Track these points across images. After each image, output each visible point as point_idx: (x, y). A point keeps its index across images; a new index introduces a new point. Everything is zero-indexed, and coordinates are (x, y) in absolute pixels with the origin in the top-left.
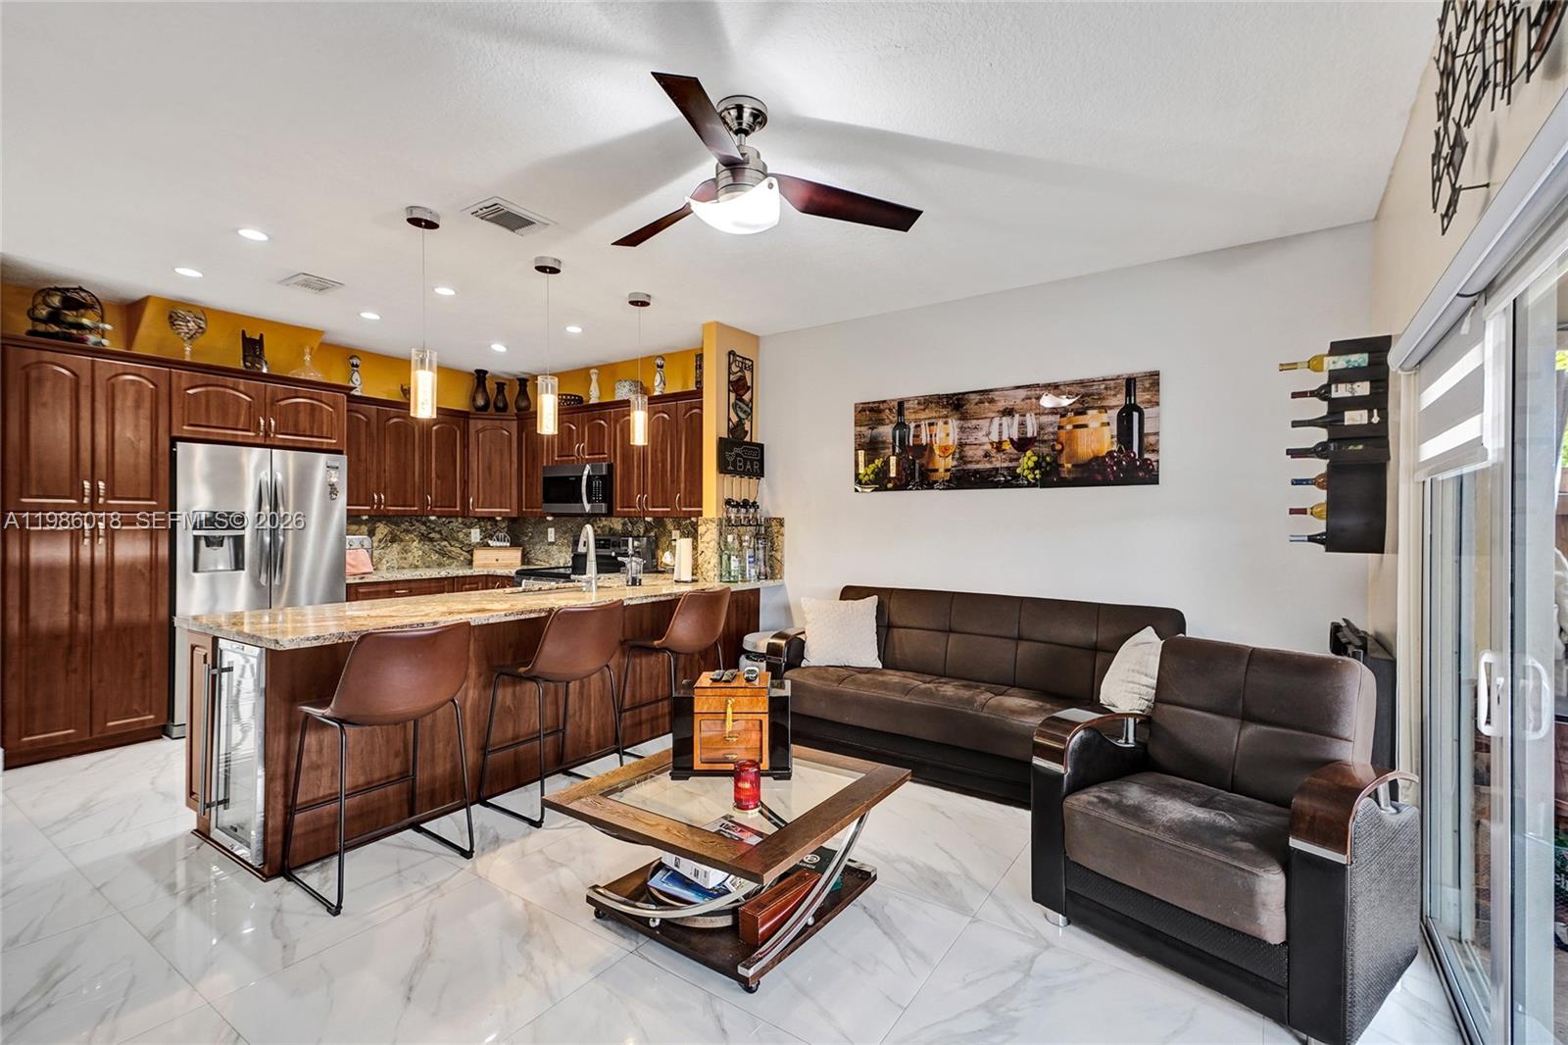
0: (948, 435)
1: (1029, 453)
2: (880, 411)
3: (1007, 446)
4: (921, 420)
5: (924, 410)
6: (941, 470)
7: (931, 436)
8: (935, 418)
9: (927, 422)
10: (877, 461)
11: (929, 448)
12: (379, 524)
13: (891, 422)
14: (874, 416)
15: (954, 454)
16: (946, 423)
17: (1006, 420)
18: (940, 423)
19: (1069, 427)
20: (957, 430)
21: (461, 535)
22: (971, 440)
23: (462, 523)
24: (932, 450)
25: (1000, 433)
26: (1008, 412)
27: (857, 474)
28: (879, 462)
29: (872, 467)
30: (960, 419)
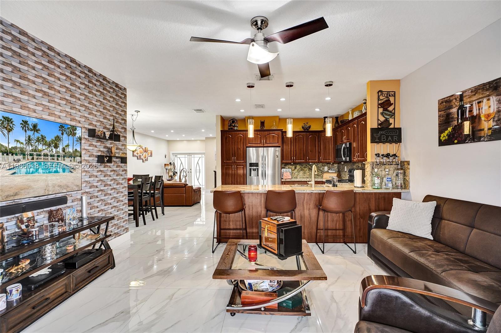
0: (490, 107)
2: (451, 101)
4: (473, 101)
5: (475, 95)
6: (486, 129)
7: (479, 109)
8: (482, 98)
9: (476, 102)
10: (449, 129)
11: (479, 116)
12: (297, 165)
13: (456, 106)
14: (448, 104)
15: (494, 118)
16: (489, 100)
18: (485, 100)
20: (496, 103)
21: (321, 169)
23: (322, 165)
24: (480, 118)
27: (440, 137)
28: (450, 129)
29: (447, 132)
30: (497, 95)
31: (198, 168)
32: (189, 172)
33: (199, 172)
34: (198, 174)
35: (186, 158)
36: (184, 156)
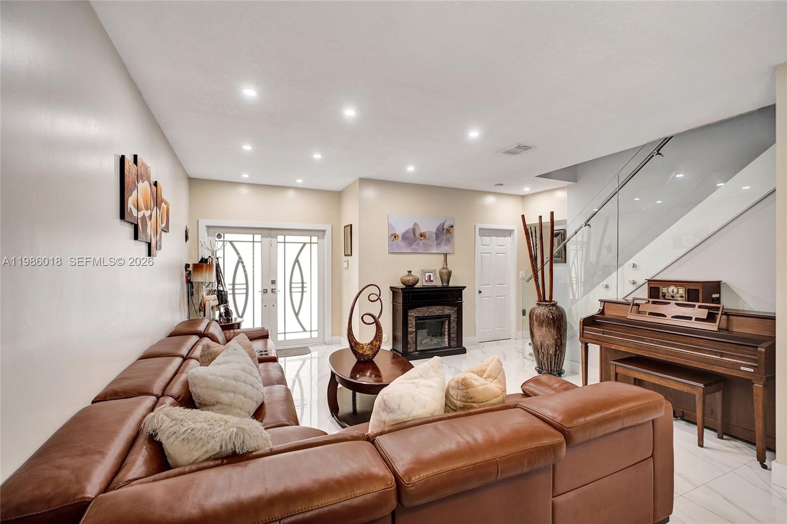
31: (297, 278)
32: (269, 291)
33: (300, 290)
34: (297, 297)
35: (258, 246)
36: (249, 237)
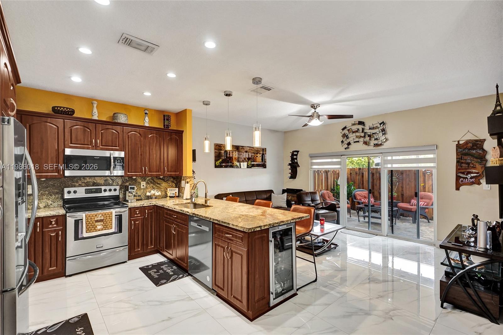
0: (236, 155)
1: (250, 161)
2: (221, 147)
3: (246, 159)
6: (235, 163)
9: (231, 151)
11: (232, 157)
13: (224, 150)
14: (220, 148)
15: (237, 160)
16: (235, 152)
17: (246, 153)
18: (234, 152)
19: (255, 156)
22: (240, 157)
24: (233, 158)
25: (245, 156)
26: (246, 152)
27: (215, 163)
28: (221, 160)
29: (219, 161)
30: (238, 152)
